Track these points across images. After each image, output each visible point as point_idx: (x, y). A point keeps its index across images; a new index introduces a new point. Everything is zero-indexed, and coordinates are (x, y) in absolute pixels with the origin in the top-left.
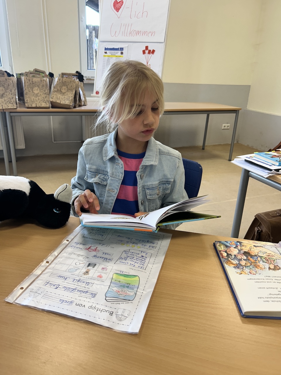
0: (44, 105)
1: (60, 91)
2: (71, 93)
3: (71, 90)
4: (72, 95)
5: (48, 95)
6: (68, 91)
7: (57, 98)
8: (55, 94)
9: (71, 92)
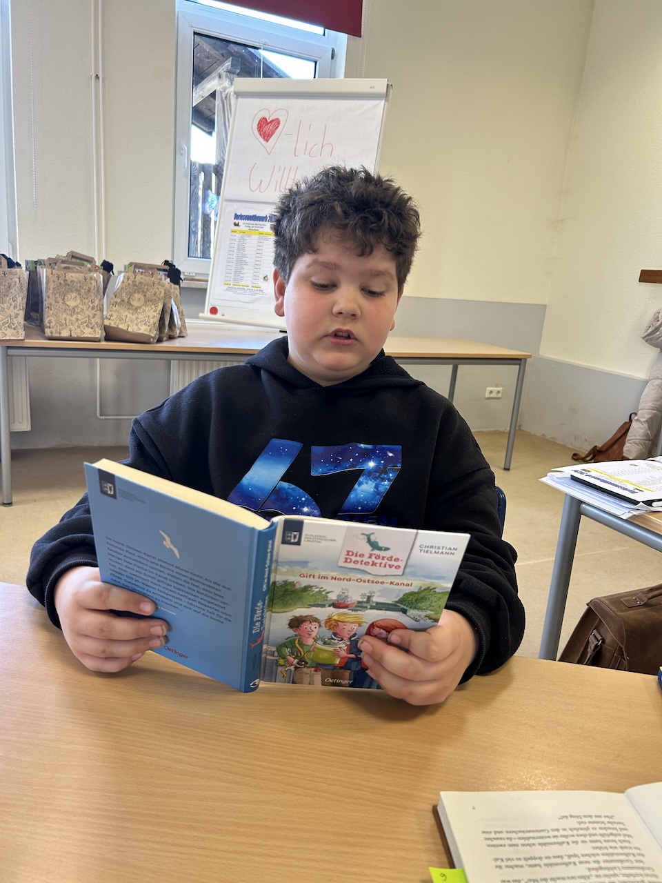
0: (88, 333)
1: (129, 302)
2: (154, 309)
3: (154, 302)
4: (155, 314)
5: (99, 312)
6: (145, 304)
7: (121, 319)
8: (115, 309)
9: (153, 306)
